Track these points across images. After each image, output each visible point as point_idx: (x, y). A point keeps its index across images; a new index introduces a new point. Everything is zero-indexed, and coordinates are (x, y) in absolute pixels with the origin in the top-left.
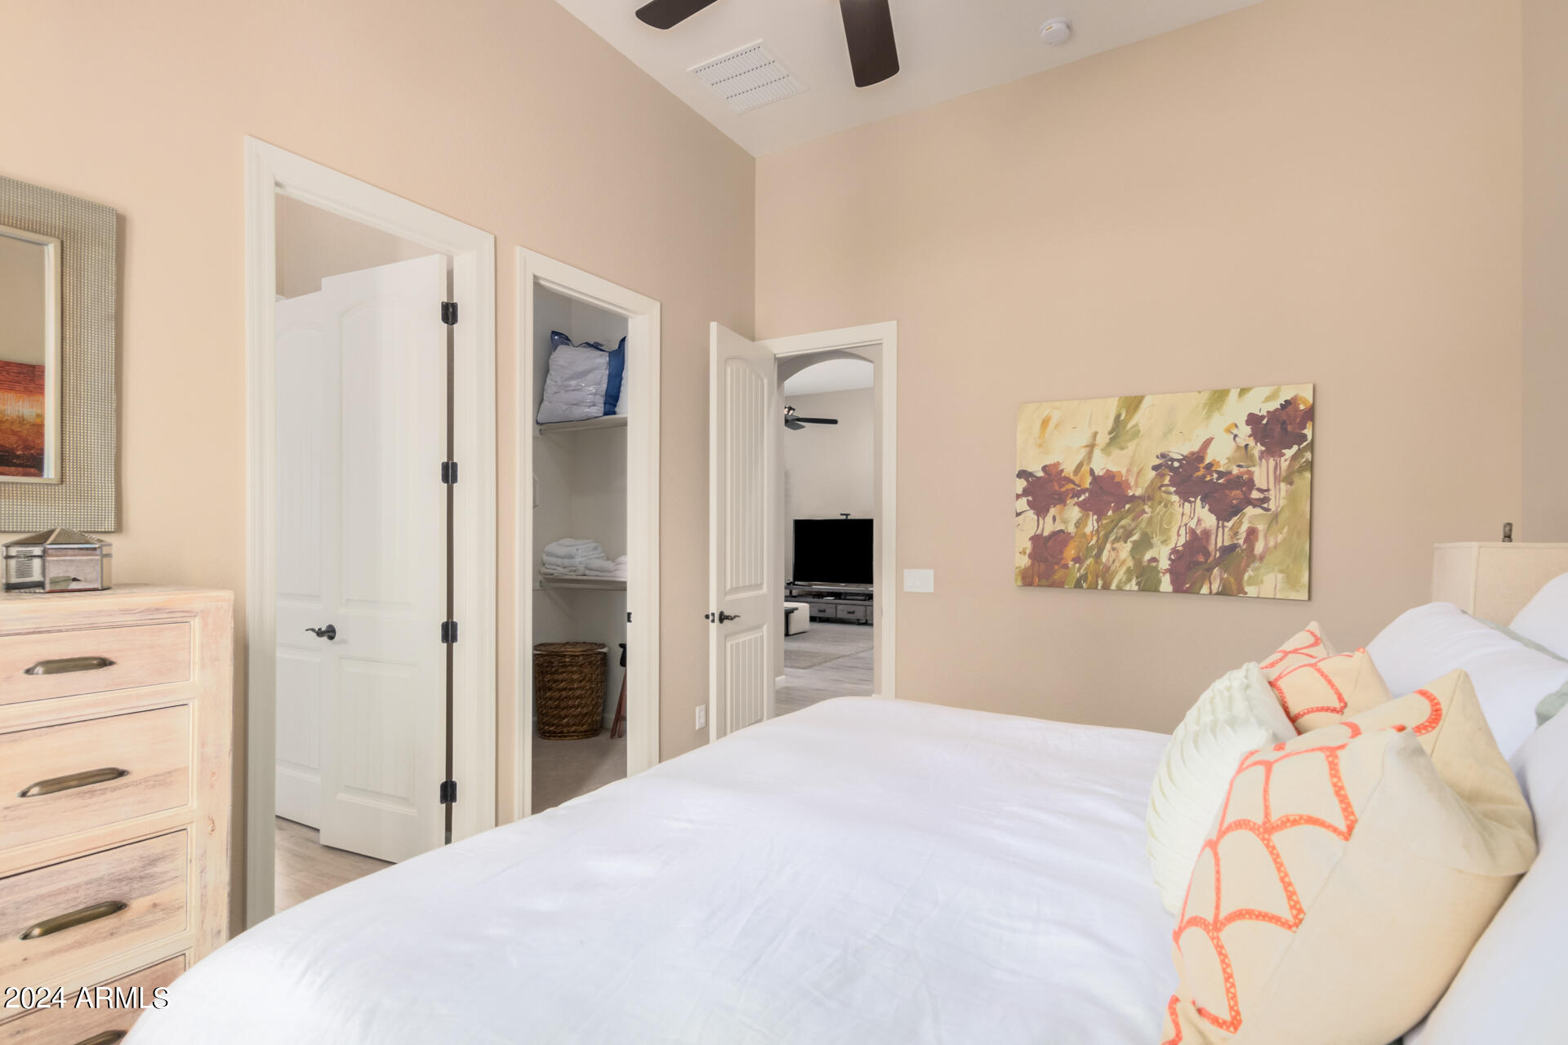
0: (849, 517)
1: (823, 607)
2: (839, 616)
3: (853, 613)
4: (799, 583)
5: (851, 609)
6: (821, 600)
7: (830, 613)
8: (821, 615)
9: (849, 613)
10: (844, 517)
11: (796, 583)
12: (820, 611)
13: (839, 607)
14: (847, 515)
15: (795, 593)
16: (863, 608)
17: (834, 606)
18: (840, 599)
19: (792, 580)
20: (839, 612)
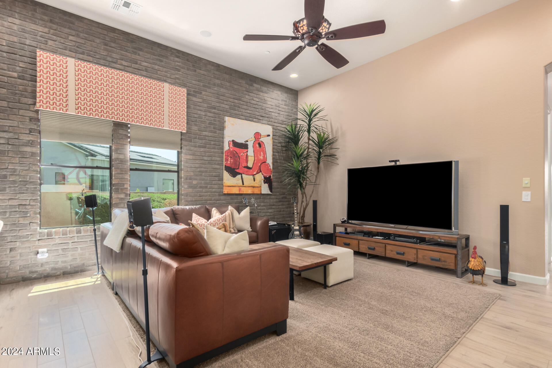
0: (398, 163)
1: (373, 245)
2: (388, 255)
3: (403, 254)
4: (353, 222)
5: (401, 250)
6: (370, 239)
7: (379, 251)
8: (371, 252)
9: (398, 253)
10: (393, 164)
11: (350, 221)
12: (369, 249)
13: (388, 247)
14: (396, 161)
15: (349, 230)
16: (414, 251)
17: (384, 245)
18: (389, 239)
19: (346, 219)
20: (387, 252)
